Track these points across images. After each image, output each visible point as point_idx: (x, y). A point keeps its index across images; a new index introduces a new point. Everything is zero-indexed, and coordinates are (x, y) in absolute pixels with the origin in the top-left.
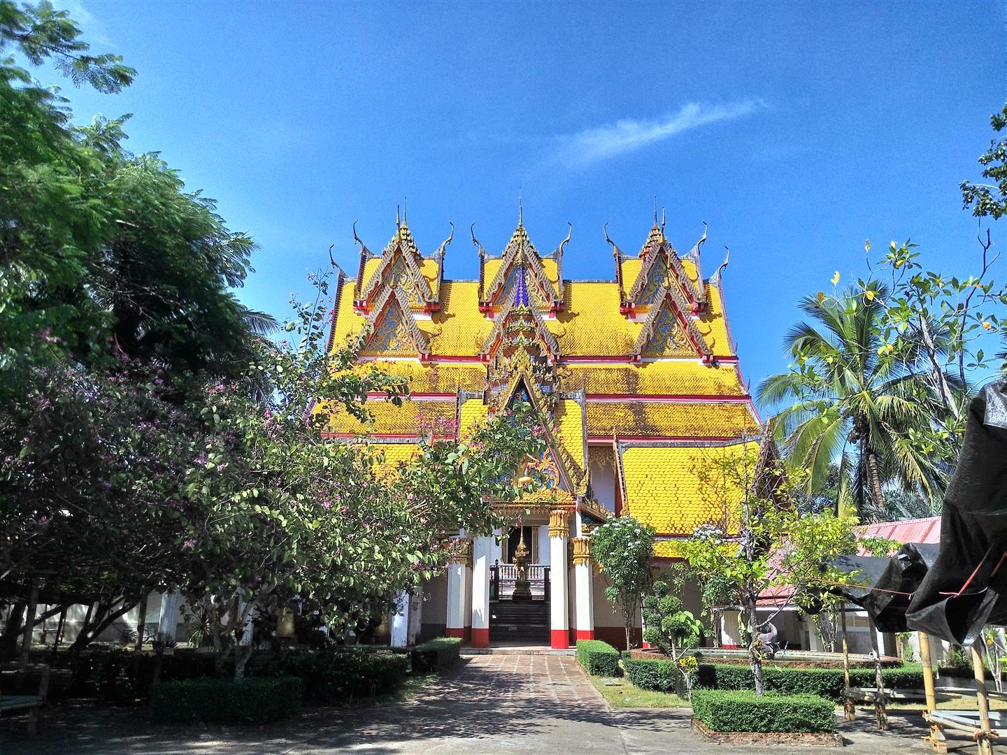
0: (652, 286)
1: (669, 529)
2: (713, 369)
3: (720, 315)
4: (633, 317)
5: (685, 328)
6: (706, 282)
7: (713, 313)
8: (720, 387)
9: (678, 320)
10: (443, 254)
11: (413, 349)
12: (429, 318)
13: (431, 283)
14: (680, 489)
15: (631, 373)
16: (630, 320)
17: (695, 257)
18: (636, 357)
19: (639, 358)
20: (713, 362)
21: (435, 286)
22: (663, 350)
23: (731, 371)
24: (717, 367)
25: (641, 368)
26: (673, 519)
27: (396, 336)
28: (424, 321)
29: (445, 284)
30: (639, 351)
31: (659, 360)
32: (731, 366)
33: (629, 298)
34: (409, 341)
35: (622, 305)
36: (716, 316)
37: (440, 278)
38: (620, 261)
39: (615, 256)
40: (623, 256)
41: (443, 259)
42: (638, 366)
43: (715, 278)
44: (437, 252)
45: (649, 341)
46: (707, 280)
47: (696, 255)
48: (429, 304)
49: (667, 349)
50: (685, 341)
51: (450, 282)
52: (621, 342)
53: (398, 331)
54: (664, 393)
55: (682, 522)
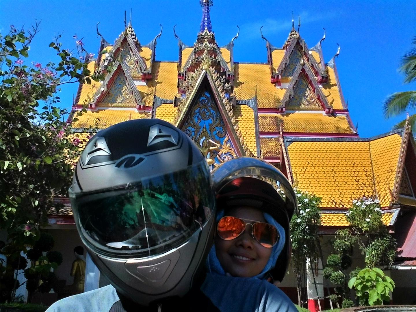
0: (291, 66)
1: (330, 203)
2: (333, 118)
3: (335, 85)
4: (280, 85)
5: (314, 91)
6: (326, 65)
7: (331, 84)
8: (337, 128)
9: (310, 86)
10: (155, 44)
11: (133, 102)
12: (145, 84)
13: (146, 62)
14: (337, 173)
15: (279, 119)
16: (278, 87)
17: (319, 49)
18: (282, 109)
19: (284, 109)
20: (332, 113)
21: (149, 64)
22: (300, 105)
23: (344, 119)
24: (335, 117)
25: (285, 116)
26: (334, 196)
27: (122, 94)
28: (141, 86)
29: (155, 63)
30: (284, 105)
31: (297, 112)
32: (344, 116)
33: (277, 72)
34: (130, 97)
35: (272, 77)
36: (332, 86)
37: (152, 58)
38: (271, 50)
39: (267, 47)
40: (272, 48)
41: (155, 47)
42: (283, 116)
43: (331, 62)
44: (151, 43)
45: (290, 100)
46: (326, 64)
47: (319, 48)
48: (145, 74)
49: (302, 105)
50: (314, 99)
51: (159, 62)
52: (272, 100)
53: (123, 90)
54: (301, 131)
55: (341, 199)
